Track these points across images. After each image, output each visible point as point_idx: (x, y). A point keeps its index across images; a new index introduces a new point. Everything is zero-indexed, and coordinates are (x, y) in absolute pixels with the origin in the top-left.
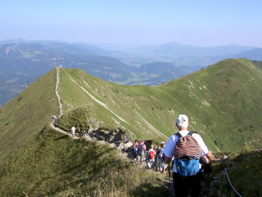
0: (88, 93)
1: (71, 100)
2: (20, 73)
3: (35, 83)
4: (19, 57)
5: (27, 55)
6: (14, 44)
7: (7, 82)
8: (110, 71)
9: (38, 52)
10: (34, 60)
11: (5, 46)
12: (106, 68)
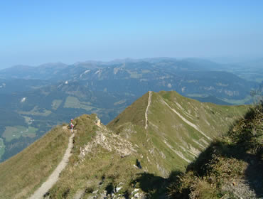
0: (178, 114)
1: (158, 121)
2: (128, 94)
3: (131, 106)
4: (127, 78)
5: (134, 75)
6: (122, 64)
7: (116, 104)
8: (224, 88)
9: (147, 71)
10: (141, 80)
11: (113, 67)
12: (221, 84)
